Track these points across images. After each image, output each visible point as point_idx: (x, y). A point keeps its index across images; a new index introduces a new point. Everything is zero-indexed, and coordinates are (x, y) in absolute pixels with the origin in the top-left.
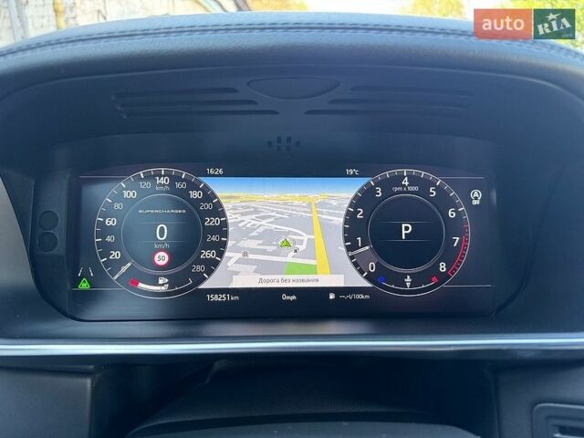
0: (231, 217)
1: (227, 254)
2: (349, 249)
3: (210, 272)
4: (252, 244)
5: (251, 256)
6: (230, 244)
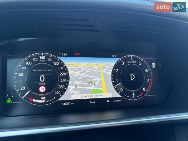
0: (70, 72)
1: (69, 87)
3: (62, 94)
4: (79, 82)
5: (78, 87)
6: (70, 82)
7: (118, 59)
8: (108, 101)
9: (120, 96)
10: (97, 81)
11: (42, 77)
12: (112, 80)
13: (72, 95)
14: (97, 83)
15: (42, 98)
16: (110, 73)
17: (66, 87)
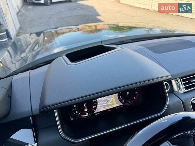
2: (119, 99)
3: (95, 110)
4: (102, 103)
6: (98, 104)
8: (117, 108)
9: (122, 104)
10: (110, 100)
11: (85, 105)
12: (118, 97)
13: (100, 110)
14: (111, 101)
15: (87, 114)
17: (97, 106)
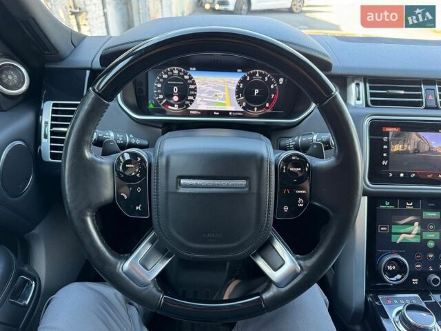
0: (198, 85)
1: (197, 98)
2: (237, 98)
3: (191, 104)
4: (205, 95)
5: (204, 99)
6: (197, 95)
7: (244, 74)
8: (230, 114)
9: (242, 110)
11: (175, 89)
12: (236, 95)
13: (199, 106)
14: (221, 97)
15: (176, 106)
16: (234, 88)
17: (194, 98)
